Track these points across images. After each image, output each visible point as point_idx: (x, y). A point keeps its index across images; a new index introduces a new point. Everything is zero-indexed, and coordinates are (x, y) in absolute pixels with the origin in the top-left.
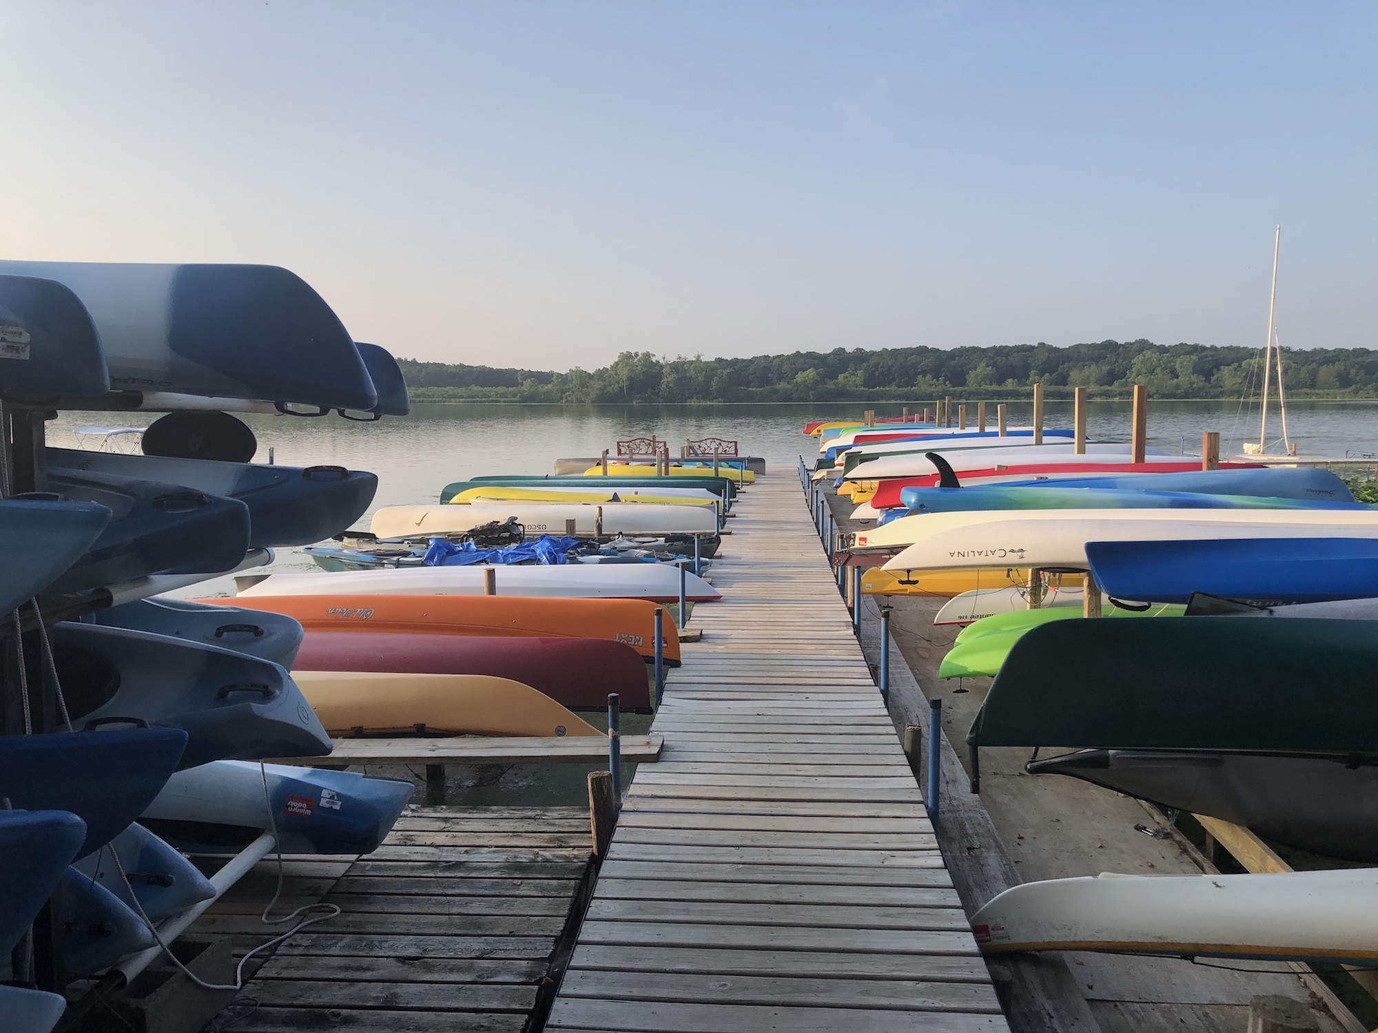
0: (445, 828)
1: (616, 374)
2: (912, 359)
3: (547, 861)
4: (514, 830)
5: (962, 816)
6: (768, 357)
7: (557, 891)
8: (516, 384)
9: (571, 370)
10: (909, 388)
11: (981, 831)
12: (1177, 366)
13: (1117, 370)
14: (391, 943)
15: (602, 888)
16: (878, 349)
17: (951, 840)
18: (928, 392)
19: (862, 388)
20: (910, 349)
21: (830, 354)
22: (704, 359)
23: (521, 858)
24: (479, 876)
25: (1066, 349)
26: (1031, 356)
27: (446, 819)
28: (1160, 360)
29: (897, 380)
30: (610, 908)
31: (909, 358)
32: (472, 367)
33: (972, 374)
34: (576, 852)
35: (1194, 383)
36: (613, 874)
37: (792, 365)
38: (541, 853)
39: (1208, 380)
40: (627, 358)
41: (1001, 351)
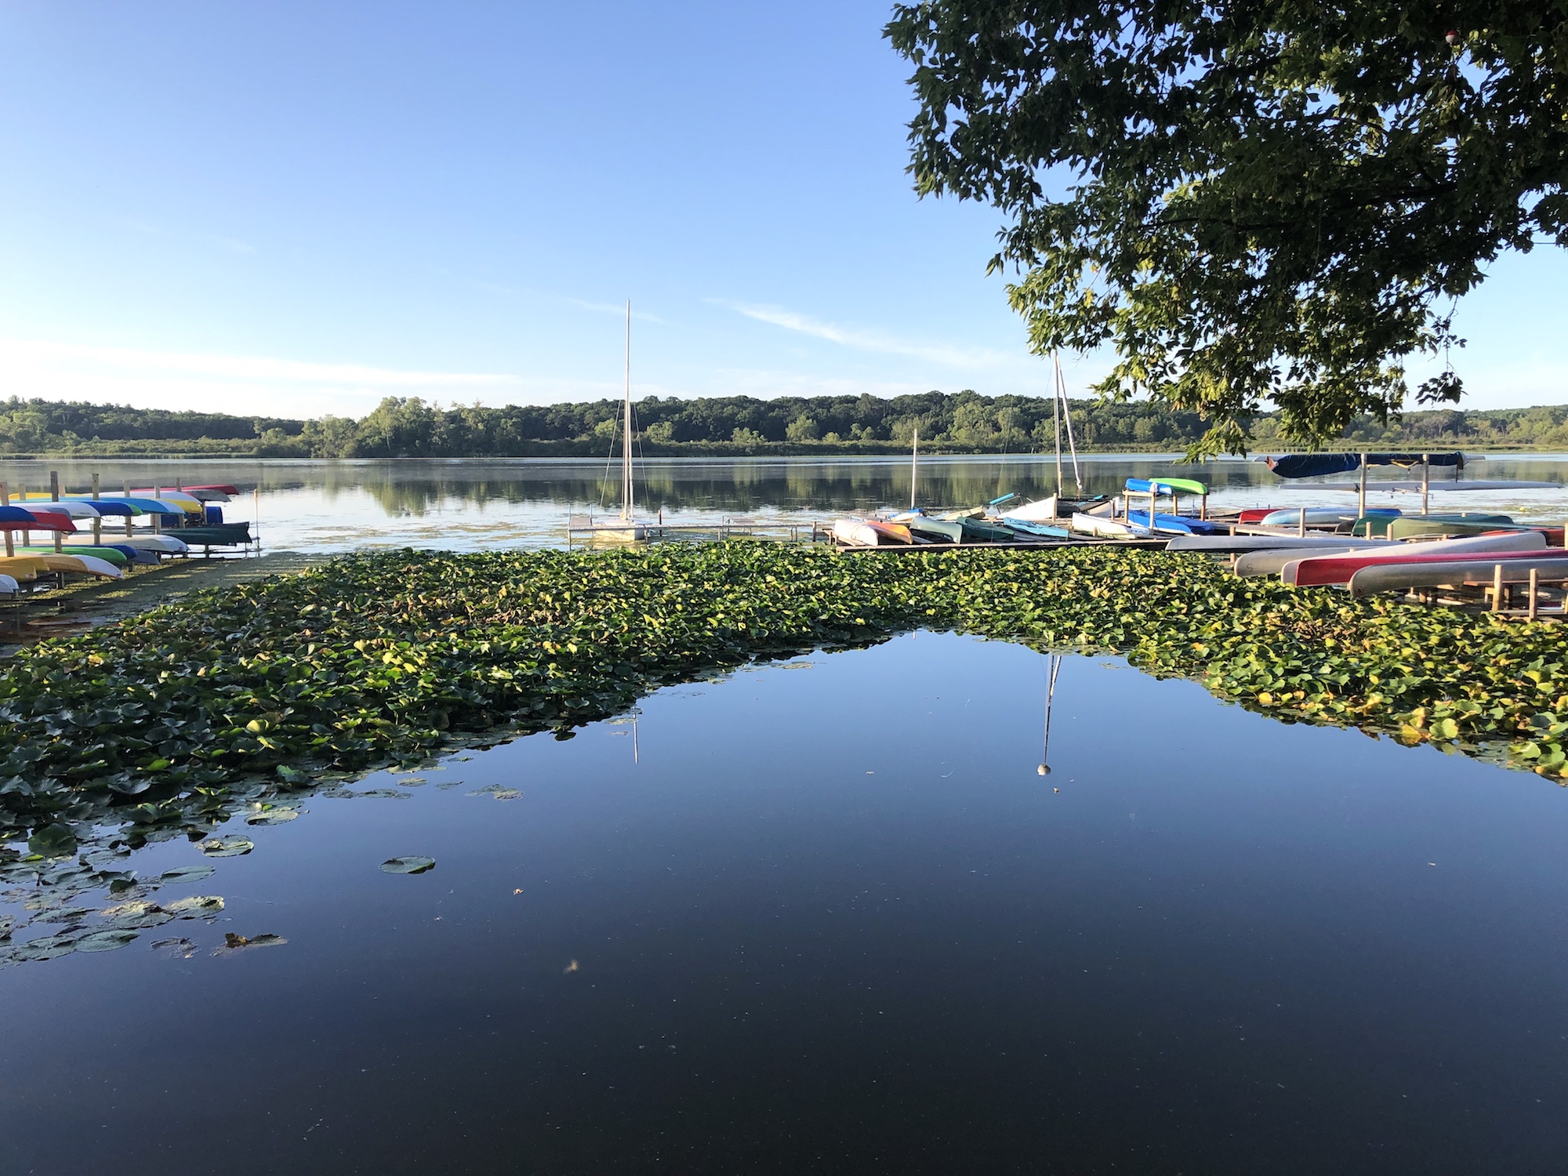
1: (378, 423)
2: (726, 409)
6: (570, 405)
8: (256, 434)
9: (320, 418)
13: (940, 423)
16: (694, 398)
18: (744, 447)
19: (670, 442)
20: (729, 398)
21: (639, 403)
22: (480, 406)
25: (890, 400)
26: (854, 408)
29: (711, 433)
32: (205, 415)
33: (792, 427)
35: (1014, 437)
37: (594, 414)
39: (1028, 433)
40: (392, 405)
41: (824, 402)
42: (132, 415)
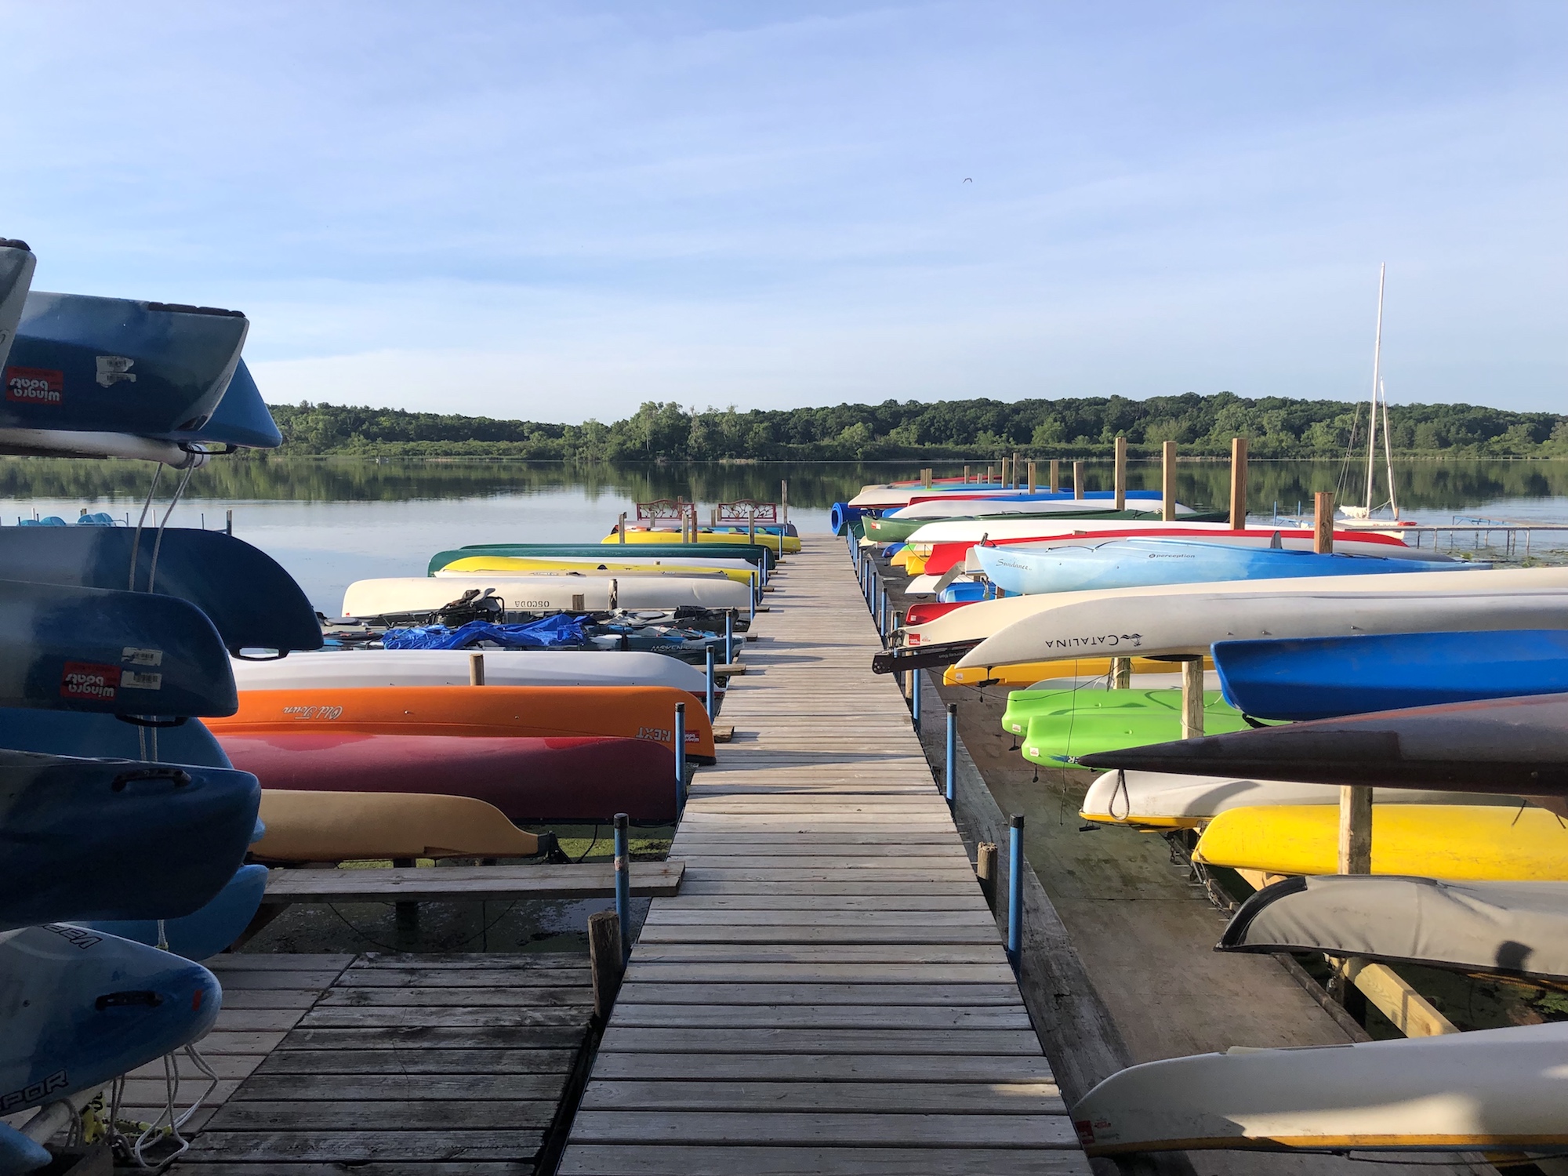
0: (410, 982)
1: (637, 427)
2: (971, 413)
3: (538, 1024)
4: (497, 984)
5: (1047, 954)
6: (811, 409)
7: (548, 1064)
8: (521, 437)
9: (585, 423)
10: (968, 445)
11: (1069, 973)
12: (1265, 423)
13: (1199, 425)
14: (331, 1142)
15: (604, 1064)
16: (934, 401)
17: (1035, 985)
18: (989, 451)
19: (916, 446)
20: (971, 401)
21: (880, 407)
22: (738, 411)
23: (505, 1021)
24: (450, 1046)
25: (1142, 402)
26: (1104, 411)
27: (412, 971)
28: (1246, 415)
29: (955, 437)
30: (611, 1092)
31: (968, 412)
32: (471, 418)
33: (1038, 432)
34: (574, 1012)
35: (1282, 441)
36: (617, 1046)
37: (837, 418)
38: (530, 1013)
39: (1298, 437)
40: (650, 409)
41: (1070, 404)
42: (407, 419)
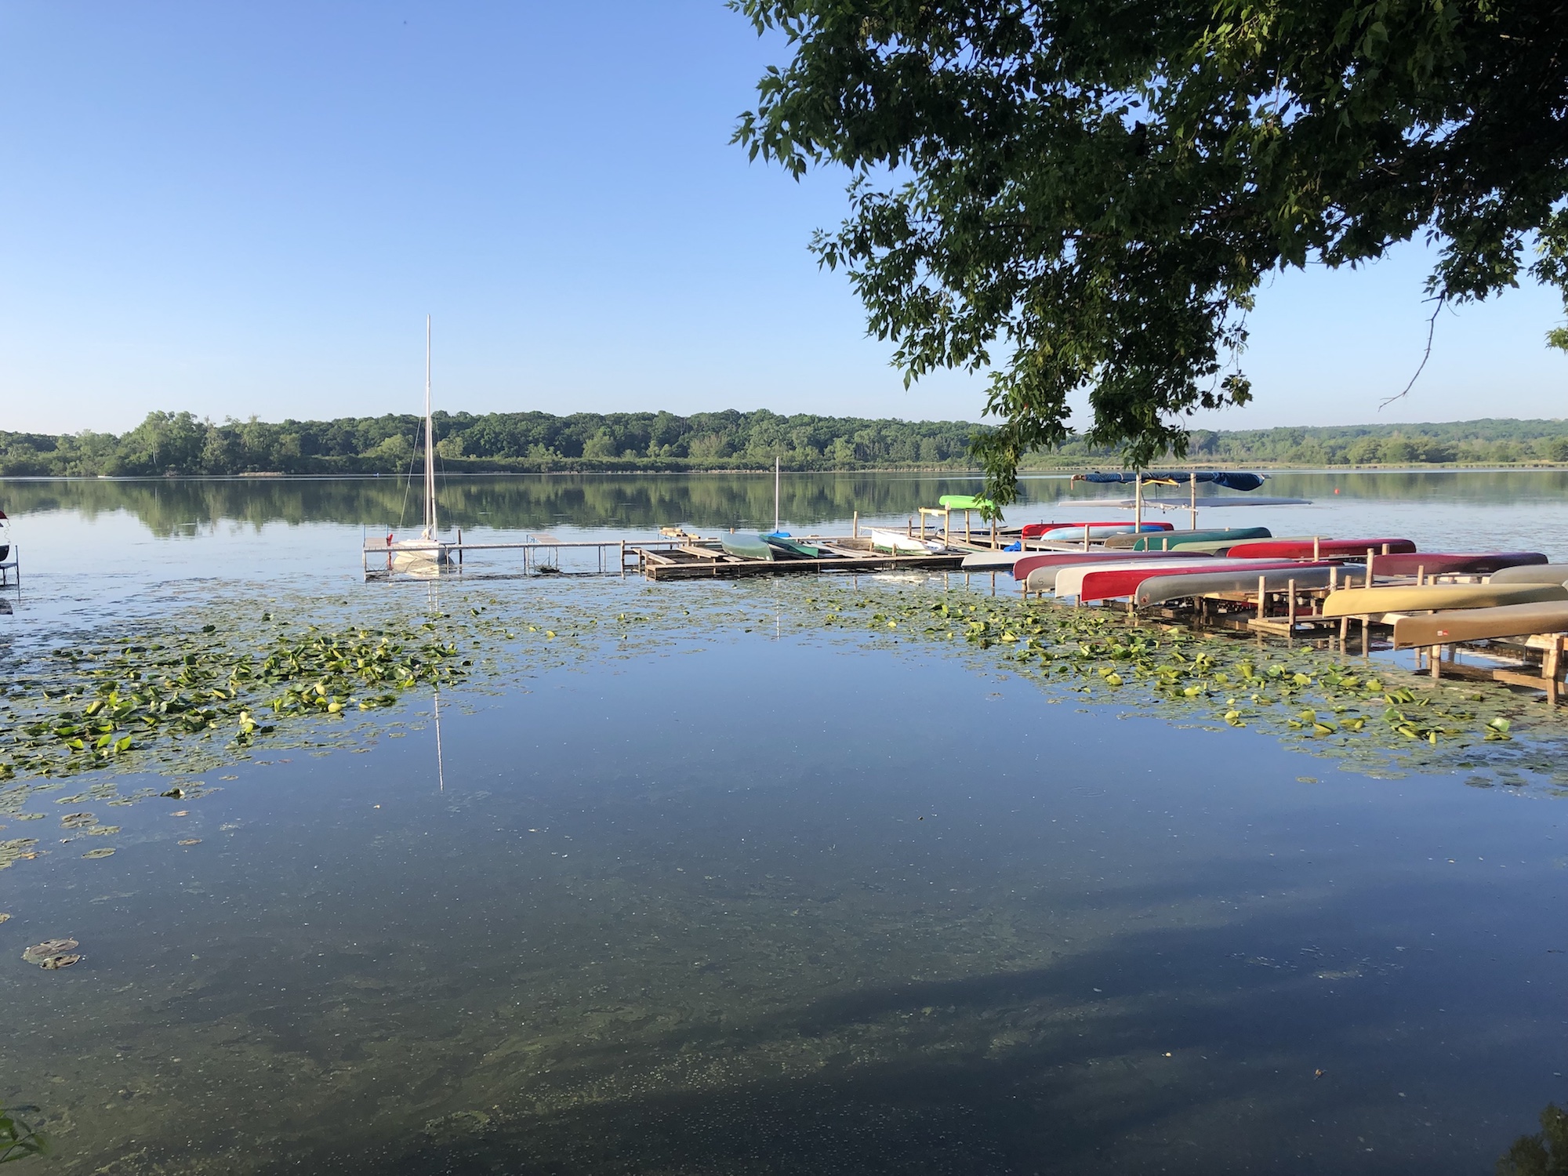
1: (143, 439)
2: (523, 426)
6: (354, 419)
10: (518, 458)
12: (794, 438)
13: (737, 440)
16: (486, 414)
18: (536, 464)
19: (461, 458)
20: (523, 414)
25: (688, 419)
26: (651, 426)
28: (777, 431)
29: (505, 449)
31: (519, 424)
33: (588, 446)
35: (808, 455)
37: (380, 429)
39: (822, 452)
41: (618, 419)
